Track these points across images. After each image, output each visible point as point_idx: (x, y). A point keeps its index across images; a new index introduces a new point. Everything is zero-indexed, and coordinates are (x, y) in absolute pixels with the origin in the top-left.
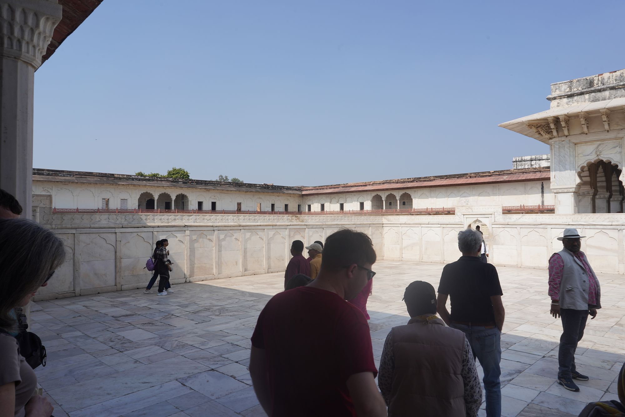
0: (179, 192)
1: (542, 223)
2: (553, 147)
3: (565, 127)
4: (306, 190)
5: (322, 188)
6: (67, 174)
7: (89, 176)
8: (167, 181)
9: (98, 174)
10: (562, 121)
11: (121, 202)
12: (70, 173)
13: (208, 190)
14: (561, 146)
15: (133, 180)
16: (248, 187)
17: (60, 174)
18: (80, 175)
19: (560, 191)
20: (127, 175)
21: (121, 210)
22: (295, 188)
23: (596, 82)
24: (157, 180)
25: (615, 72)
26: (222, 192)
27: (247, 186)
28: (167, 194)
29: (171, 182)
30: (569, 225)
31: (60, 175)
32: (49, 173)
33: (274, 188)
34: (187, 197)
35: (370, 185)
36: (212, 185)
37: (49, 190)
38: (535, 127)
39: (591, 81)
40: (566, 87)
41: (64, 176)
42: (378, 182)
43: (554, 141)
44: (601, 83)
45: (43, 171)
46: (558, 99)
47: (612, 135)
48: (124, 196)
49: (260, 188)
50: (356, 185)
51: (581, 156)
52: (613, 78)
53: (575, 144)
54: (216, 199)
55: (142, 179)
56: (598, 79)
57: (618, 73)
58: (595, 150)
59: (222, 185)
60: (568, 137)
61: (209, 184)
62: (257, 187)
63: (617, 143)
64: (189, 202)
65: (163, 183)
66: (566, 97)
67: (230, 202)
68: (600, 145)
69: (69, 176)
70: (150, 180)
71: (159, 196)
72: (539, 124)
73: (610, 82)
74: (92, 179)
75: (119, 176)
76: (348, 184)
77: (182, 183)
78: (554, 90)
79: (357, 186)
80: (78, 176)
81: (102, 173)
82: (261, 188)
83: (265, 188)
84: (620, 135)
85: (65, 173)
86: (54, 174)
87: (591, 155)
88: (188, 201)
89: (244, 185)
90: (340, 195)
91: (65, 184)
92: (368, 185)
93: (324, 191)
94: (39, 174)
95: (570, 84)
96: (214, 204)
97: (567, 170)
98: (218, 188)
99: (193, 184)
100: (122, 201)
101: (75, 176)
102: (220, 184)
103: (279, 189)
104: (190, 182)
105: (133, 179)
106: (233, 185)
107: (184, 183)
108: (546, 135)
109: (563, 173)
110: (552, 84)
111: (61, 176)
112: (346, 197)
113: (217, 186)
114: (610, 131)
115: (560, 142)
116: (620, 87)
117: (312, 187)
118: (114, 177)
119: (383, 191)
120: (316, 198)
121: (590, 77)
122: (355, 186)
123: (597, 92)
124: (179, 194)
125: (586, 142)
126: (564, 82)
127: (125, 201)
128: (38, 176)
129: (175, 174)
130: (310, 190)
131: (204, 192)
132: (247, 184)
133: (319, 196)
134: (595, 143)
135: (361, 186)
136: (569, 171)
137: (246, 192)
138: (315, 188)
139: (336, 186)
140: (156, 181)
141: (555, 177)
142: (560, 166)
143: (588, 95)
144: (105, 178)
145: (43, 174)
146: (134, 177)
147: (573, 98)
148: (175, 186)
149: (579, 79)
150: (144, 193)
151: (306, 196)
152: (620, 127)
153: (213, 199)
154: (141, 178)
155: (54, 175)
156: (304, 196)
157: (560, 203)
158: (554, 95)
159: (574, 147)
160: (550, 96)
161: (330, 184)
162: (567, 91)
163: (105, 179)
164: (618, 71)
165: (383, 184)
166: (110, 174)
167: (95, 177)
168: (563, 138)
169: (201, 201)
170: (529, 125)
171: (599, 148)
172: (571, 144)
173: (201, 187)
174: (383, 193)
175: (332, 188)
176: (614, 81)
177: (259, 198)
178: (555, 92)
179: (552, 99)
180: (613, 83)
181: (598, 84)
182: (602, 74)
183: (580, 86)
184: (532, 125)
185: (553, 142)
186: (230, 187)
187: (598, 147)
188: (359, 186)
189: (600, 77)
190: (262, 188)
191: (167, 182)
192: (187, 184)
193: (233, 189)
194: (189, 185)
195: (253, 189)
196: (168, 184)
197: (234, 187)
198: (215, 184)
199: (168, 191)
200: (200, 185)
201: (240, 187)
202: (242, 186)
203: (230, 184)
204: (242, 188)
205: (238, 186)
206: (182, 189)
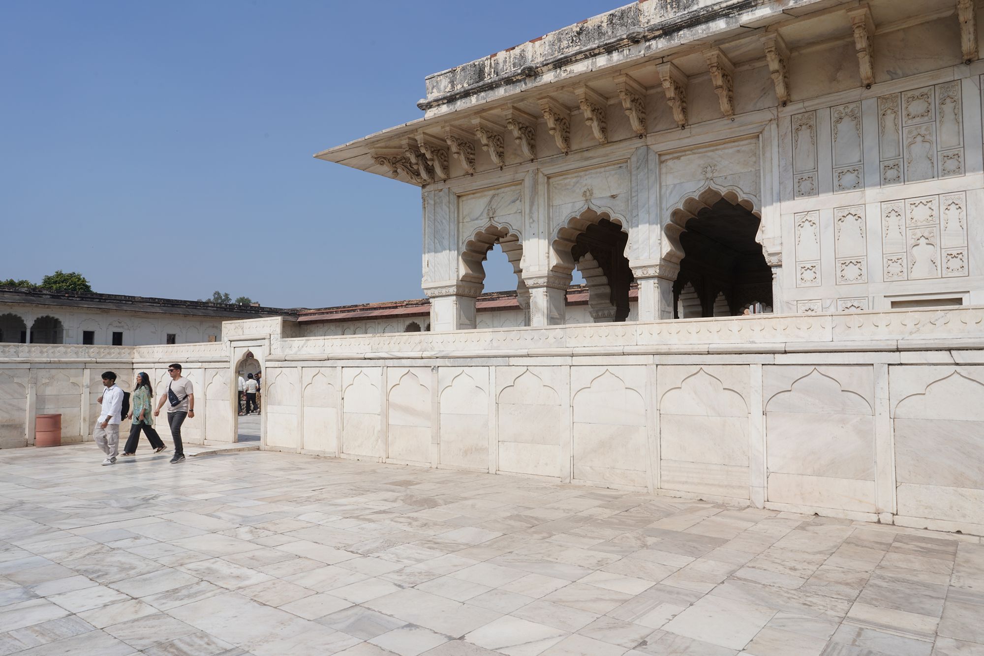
0: (41, 312)
1: (330, 356)
2: (426, 202)
3: (432, 160)
4: (305, 314)
5: (329, 310)
8: (15, 292)
10: (421, 146)
13: (106, 311)
14: (438, 200)
16: (192, 307)
19: (436, 292)
22: (286, 311)
23: (487, 70)
25: (514, 48)
26: (135, 314)
27: (188, 305)
28: (15, 316)
29: (24, 295)
30: (365, 359)
33: (245, 310)
34: (60, 322)
35: (402, 306)
36: (115, 301)
38: (389, 162)
39: (480, 68)
40: (447, 83)
42: (415, 302)
43: (428, 190)
44: (494, 71)
46: (435, 107)
47: (507, 176)
49: (215, 309)
50: (382, 306)
51: (467, 220)
52: (510, 62)
53: (459, 197)
54: (123, 327)
56: (491, 63)
57: (517, 51)
58: (487, 207)
59: (136, 303)
60: (447, 182)
61: (107, 299)
62: (209, 308)
63: (518, 191)
64: (65, 332)
65: (6, 295)
66: (446, 101)
67: (152, 332)
68: (494, 196)
72: (399, 157)
73: (507, 70)
76: (369, 304)
77: (49, 297)
78: (430, 89)
79: (383, 308)
82: (217, 310)
83: (225, 310)
84: (519, 176)
87: (481, 218)
88: (63, 330)
90: (358, 324)
92: (399, 306)
93: (331, 316)
95: (451, 76)
96: (118, 335)
97: (445, 249)
98: (125, 308)
99: (73, 299)
102: (132, 301)
103: (254, 312)
104: (66, 295)
106: (159, 303)
107: (53, 297)
108: (412, 178)
109: (439, 255)
110: (427, 77)
112: (366, 327)
113: (125, 303)
114: (504, 167)
115: (437, 192)
116: (519, 77)
117: (314, 309)
119: (422, 318)
120: (320, 328)
121: (479, 60)
122: (380, 308)
123: (488, 90)
124: (42, 317)
125: (474, 192)
126: (443, 72)
129: (59, 283)
130: (311, 314)
131: (97, 314)
132: (188, 301)
133: (325, 324)
134: (486, 193)
135: (390, 308)
136: (448, 251)
137: (185, 316)
138: (320, 311)
139: (351, 309)
141: (428, 265)
142: (436, 241)
143: (475, 96)
147: (455, 104)
148: (30, 302)
149: (465, 65)
151: (305, 325)
152: (518, 160)
153: (116, 326)
156: (302, 326)
157: (437, 317)
158: (431, 97)
159: (456, 202)
160: (422, 101)
161: (342, 305)
162: (448, 89)
164: (518, 46)
165: (422, 304)
168: (440, 185)
169: (90, 329)
170: (378, 157)
171: (492, 203)
172: (452, 196)
173: (88, 304)
174: (422, 319)
175: (345, 311)
176: (512, 67)
177: (213, 327)
178: (431, 93)
179: (426, 106)
180: (509, 70)
181: (489, 74)
182: (495, 55)
183: (465, 79)
184: (384, 158)
185: (426, 194)
186: (153, 306)
187: (490, 202)
188: (386, 308)
189: (493, 59)
190: (219, 309)
191: (17, 294)
192: (61, 299)
193: (158, 310)
194: (65, 300)
195: (200, 310)
196: (18, 297)
197: (160, 306)
198: (121, 300)
199: (18, 311)
200: (87, 302)
201: (173, 307)
202: (179, 306)
203: (153, 301)
204: (177, 308)
205: (169, 305)
206: (48, 308)
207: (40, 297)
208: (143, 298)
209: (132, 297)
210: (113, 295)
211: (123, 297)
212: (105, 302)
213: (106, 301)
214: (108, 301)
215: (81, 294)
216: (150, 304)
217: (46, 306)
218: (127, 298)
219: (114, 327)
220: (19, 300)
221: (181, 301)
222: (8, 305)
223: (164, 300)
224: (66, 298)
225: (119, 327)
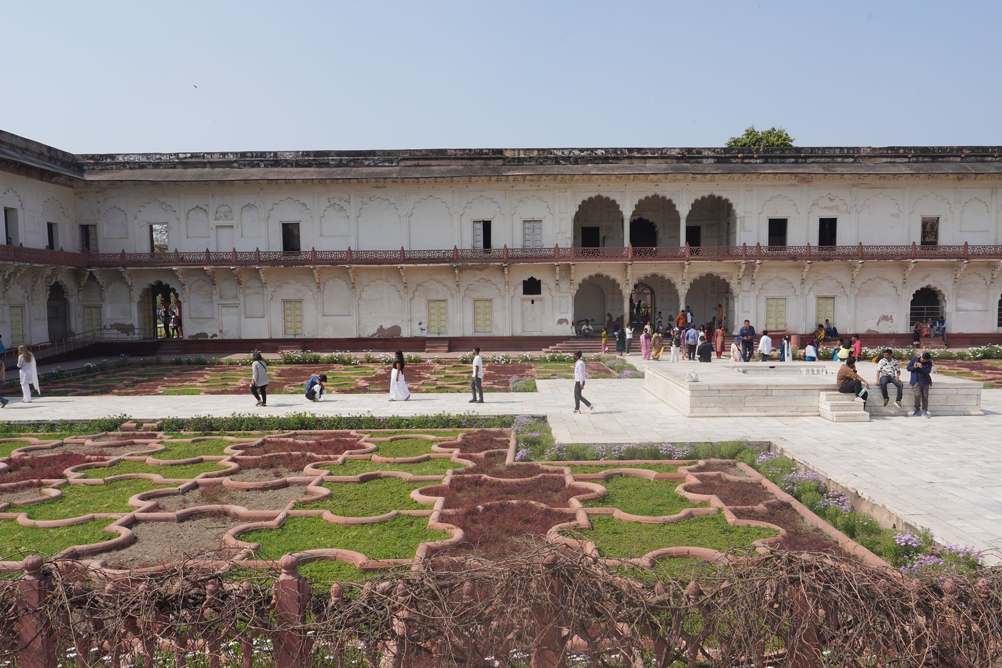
0: (702, 189)
6: (382, 158)
7: (437, 159)
8: (662, 158)
9: (459, 153)
11: (524, 229)
12: (390, 156)
13: (806, 179)
15: (558, 163)
16: (974, 159)
17: (366, 159)
18: (414, 159)
20: (539, 150)
21: (523, 250)
24: (629, 158)
26: (861, 182)
27: (967, 156)
28: (664, 198)
29: (675, 161)
31: (366, 163)
32: (341, 160)
34: (731, 205)
37: (342, 204)
41: (376, 166)
45: (328, 156)
48: (531, 210)
54: (837, 207)
55: (583, 157)
59: (861, 160)
61: (809, 157)
64: (738, 221)
65: (650, 164)
67: (892, 215)
69: (387, 164)
70: (608, 158)
71: (636, 206)
74: (443, 168)
75: (516, 153)
77: (712, 161)
80: (409, 163)
81: (470, 150)
85: (376, 158)
86: (352, 160)
88: (735, 218)
89: (954, 153)
91: (378, 187)
94: (320, 165)
96: (828, 228)
98: (839, 170)
99: (752, 161)
100: (527, 225)
101: (402, 163)
102: (853, 157)
104: (740, 155)
105: (557, 160)
106: (906, 157)
107: (720, 161)
111: (368, 166)
113: (841, 162)
118: (505, 159)
124: (703, 198)
127: (537, 225)
128: (317, 169)
131: (791, 185)
132: (966, 147)
137: (959, 179)
140: (626, 161)
144: (479, 161)
145: (327, 165)
146: (559, 153)
150: (590, 199)
153: (826, 207)
154: (582, 154)
155: (352, 164)
163: (477, 164)
166: (493, 149)
167: (453, 162)
169: (779, 216)
173: (775, 169)
186: (895, 162)
191: (664, 161)
192: (732, 163)
193: (904, 169)
194: (737, 165)
195: (992, 164)
196: (664, 166)
197: (909, 162)
198: (832, 157)
199: (666, 190)
200: (774, 165)
201: (933, 162)
202: (945, 159)
203: (893, 153)
204: (942, 164)
205: (926, 159)
206: (710, 181)
207: (699, 162)
208: (874, 149)
209: (853, 148)
210: (819, 148)
211: (838, 151)
212: (805, 162)
213: (808, 161)
214: (811, 160)
215: (765, 151)
216: (889, 160)
217: (708, 177)
218: (845, 150)
219: (822, 208)
220: (665, 169)
221: (952, 149)
222: (652, 181)
223: (916, 149)
224: (740, 161)
225: (830, 208)
